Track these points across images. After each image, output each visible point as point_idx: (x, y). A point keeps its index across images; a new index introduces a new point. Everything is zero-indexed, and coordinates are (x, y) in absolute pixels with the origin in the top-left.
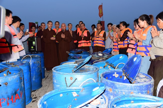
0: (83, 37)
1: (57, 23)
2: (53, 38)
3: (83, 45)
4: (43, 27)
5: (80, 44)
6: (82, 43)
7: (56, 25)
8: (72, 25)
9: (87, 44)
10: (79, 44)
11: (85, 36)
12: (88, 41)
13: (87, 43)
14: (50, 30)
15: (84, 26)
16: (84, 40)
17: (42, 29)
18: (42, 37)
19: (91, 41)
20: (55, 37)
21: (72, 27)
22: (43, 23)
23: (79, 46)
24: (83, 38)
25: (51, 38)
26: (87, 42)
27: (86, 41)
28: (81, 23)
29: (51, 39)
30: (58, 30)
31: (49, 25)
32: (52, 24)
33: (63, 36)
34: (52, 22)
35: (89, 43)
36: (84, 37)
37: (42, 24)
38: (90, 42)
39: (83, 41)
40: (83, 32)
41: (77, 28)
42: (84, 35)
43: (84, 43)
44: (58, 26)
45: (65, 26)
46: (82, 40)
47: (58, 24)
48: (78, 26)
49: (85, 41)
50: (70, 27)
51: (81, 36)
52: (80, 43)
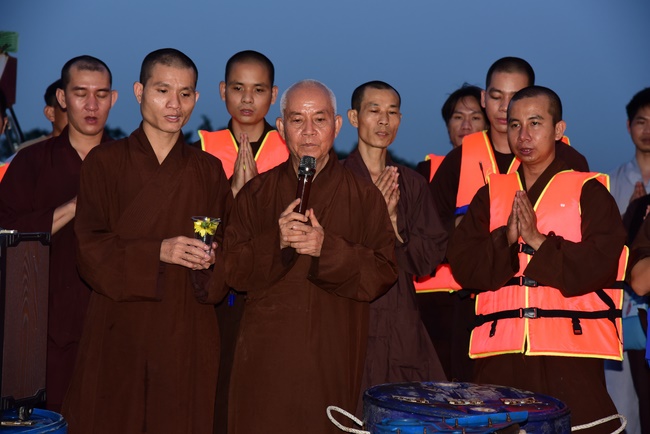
0: (527, 249)
1: (249, 75)
2: (188, 251)
3: (529, 339)
4: (78, 103)
5: (487, 326)
6: (514, 314)
7: (237, 99)
8: (398, 105)
9: (577, 329)
10: (481, 320)
11: (553, 240)
12: (590, 302)
13: (576, 317)
14: (162, 148)
15: (547, 123)
16: (536, 277)
17: (74, 132)
18: (64, 215)
19: (619, 297)
20: (209, 240)
21: (394, 121)
22: (92, 63)
23: (481, 345)
24: (526, 259)
25: (165, 246)
26: (573, 304)
27: (567, 294)
28: (510, 83)
29: (164, 256)
30: (255, 147)
31: (159, 101)
32: (190, 91)
33: (301, 232)
34: (188, 62)
35: (604, 323)
36: (536, 244)
37: (73, 69)
38: (612, 314)
39: (527, 296)
40: (533, 194)
41: (457, 124)
42: (545, 226)
43: (541, 313)
44: (259, 100)
45: (327, 114)
46: (515, 282)
47: (259, 89)
48: (467, 108)
49: (549, 297)
50: (371, 119)
51: (504, 230)
52: (496, 317)
